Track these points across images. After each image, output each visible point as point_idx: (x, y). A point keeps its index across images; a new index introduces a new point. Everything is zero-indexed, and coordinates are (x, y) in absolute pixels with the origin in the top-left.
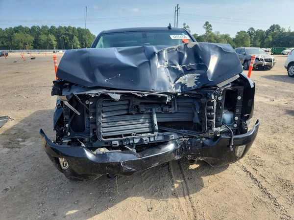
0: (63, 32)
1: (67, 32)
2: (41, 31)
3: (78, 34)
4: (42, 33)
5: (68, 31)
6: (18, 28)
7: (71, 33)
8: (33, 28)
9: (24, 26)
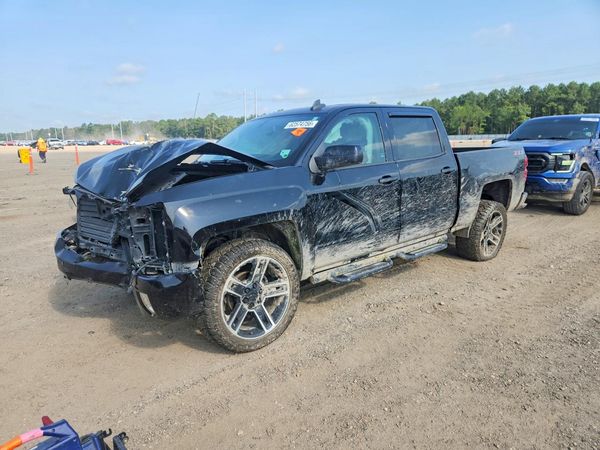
0: (553, 96)
1: (563, 96)
2: (507, 97)
3: (589, 97)
4: (507, 102)
5: (566, 93)
6: (465, 96)
7: (571, 97)
8: (492, 95)
9: (476, 92)
